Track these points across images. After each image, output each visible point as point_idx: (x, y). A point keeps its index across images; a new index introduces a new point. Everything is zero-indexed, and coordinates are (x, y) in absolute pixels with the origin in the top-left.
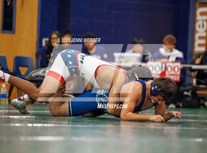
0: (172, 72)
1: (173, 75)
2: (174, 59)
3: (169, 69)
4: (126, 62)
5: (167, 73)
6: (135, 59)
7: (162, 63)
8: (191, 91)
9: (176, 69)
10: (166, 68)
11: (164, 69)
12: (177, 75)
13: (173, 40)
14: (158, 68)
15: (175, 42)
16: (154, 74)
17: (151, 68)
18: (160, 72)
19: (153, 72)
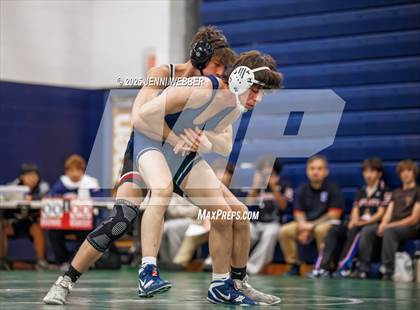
0: (80, 215)
1: (81, 219)
3: (75, 210)
4: (7, 200)
5: (72, 216)
6: (21, 196)
7: (65, 200)
10: (70, 208)
11: (67, 210)
12: (86, 219)
13: (80, 163)
14: (57, 209)
16: (53, 218)
17: (47, 209)
18: (61, 215)
19: (52, 214)
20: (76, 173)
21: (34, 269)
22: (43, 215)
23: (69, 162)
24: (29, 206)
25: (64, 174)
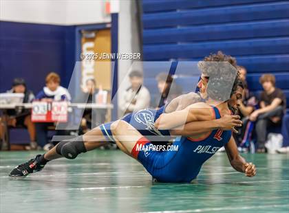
0: (58, 112)
1: (59, 115)
2: (60, 98)
3: (55, 109)
4: (9, 103)
5: (53, 113)
6: (18, 100)
7: (48, 102)
8: (78, 132)
9: (63, 109)
10: (52, 108)
11: (49, 109)
12: (63, 115)
15: (59, 80)
16: (40, 115)
17: (36, 109)
18: (46, 113)
19: (40, 113)
20: (53, 85)
21: (25, 150)
22: (34, 113)
23: (49, 77)
24: (23, 107)
25: (45, 86)
